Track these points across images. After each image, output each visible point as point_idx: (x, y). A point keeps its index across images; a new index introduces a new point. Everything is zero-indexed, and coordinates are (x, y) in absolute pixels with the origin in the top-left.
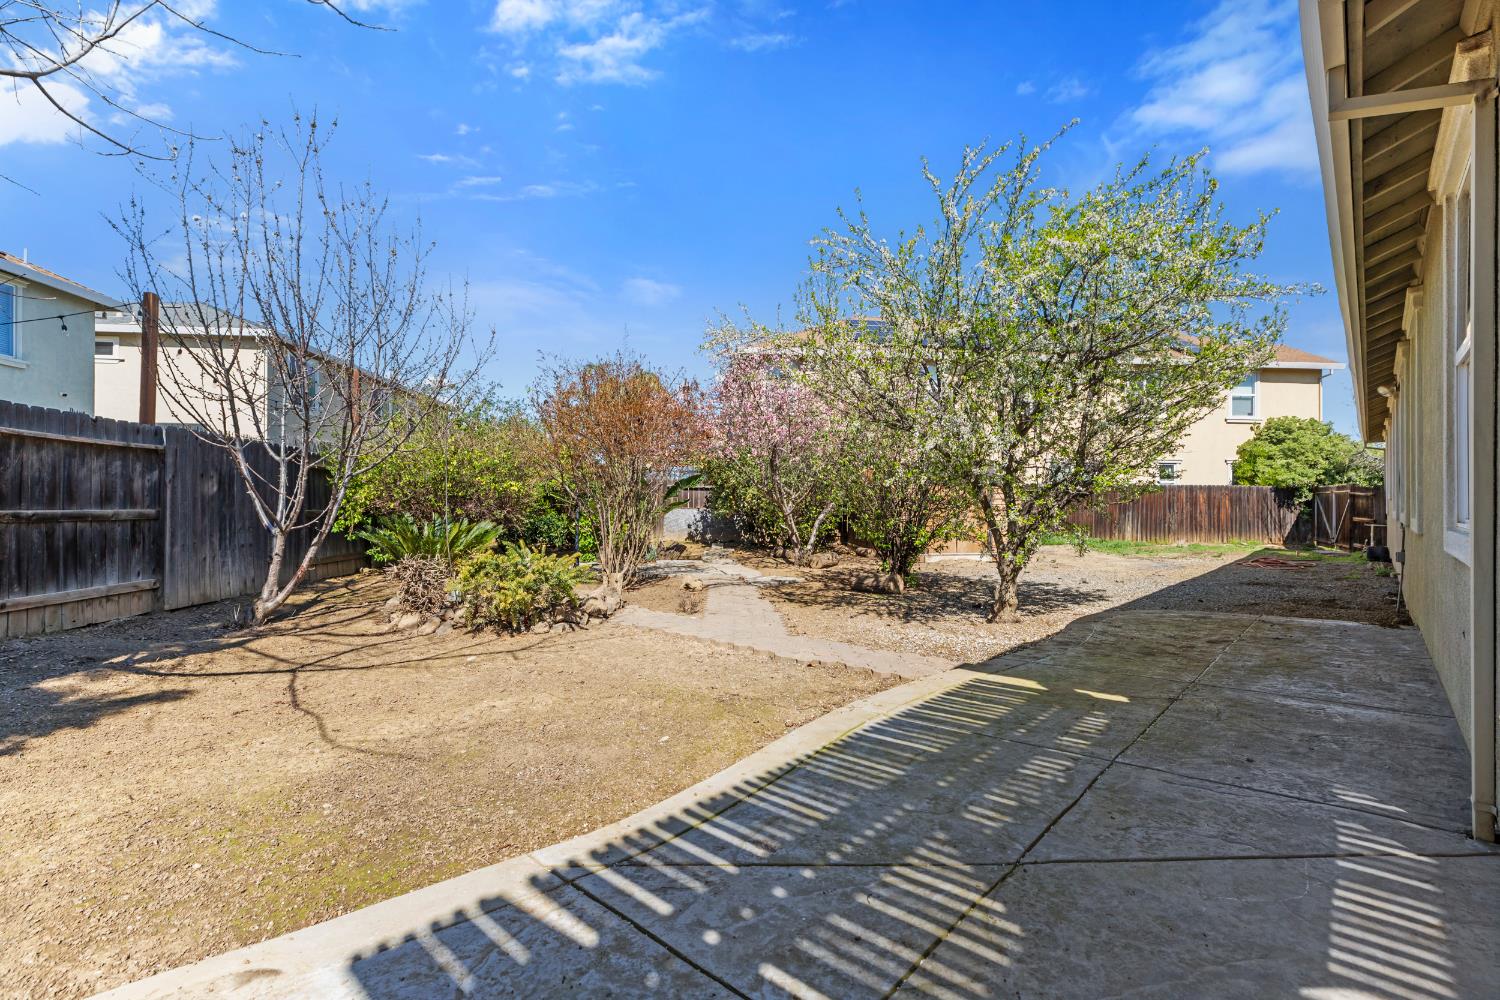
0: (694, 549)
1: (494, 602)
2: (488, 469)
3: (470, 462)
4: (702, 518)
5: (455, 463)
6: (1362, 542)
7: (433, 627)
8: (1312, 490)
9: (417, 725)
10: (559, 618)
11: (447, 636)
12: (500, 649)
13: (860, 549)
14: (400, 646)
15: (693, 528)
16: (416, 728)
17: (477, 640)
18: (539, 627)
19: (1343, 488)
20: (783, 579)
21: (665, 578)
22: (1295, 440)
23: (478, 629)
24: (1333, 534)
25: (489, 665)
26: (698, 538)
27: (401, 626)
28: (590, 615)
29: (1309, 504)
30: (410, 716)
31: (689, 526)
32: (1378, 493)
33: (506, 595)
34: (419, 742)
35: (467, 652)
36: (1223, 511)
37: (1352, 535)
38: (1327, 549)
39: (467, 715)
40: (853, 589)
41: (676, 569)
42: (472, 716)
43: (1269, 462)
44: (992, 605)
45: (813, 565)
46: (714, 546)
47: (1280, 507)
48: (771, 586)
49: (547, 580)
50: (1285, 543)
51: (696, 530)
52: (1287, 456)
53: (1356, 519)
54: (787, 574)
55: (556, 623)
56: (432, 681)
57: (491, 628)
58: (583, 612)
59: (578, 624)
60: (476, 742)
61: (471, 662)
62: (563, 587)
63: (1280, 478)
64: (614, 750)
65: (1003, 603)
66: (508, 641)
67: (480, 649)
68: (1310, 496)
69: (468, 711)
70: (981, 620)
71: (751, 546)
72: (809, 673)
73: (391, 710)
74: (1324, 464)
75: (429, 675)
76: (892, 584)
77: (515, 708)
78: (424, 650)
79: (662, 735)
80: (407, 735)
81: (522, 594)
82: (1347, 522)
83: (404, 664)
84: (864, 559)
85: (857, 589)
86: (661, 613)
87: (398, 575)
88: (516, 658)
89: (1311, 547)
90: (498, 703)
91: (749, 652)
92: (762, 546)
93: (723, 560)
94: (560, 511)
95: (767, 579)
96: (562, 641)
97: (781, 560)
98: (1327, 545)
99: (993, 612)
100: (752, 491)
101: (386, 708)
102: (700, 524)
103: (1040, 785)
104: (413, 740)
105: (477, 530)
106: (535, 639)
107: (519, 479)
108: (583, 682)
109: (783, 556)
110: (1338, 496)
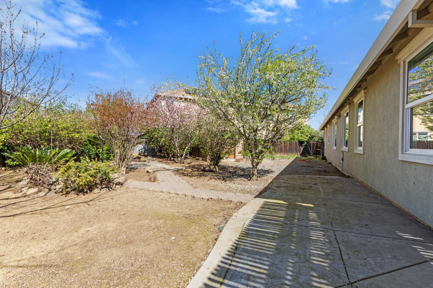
0: (143, 158)
1: (77, 182)
2: (64, 128)
3: (57, 125)
4: (144, 148)
5: (50, 125)
6: (319, 155)
7: (45, 193)
8: (307, 142)
9: (50, 245)
10: (104, 186)
11: (53, 197)
12: (80, 202)
13: (197, 158)
14: (29, 203)
15: (141, 151)
16: (50, 247)
17: (67, 198)
18: (96, 191)
19: (314, 142)
20: (178, 168)
21: (137, 169)
22: (303, 129)
23: (68, 193)
24: (311, 153)
25: (77, 209)
26: (142, 154)
27: (28, 193)
28: (116, 184)
29: (306, 145)
30: (45, 241)
31: (139, 150)
32: (323, 143)
33: (82, 179)
34: (53, 255)
35: (65, 204)
36: (287, 147)
37: (317, 153)
38: (310, 157)
39: (75, 237)
40: (202, 171)
41: (139, 165)
42: (78, 237)
43: (297, 135)
44: (250, 175)
45: (185, 163)
46: (148, 157)
47: (300, 146)
48: (175, 171)
49: (100, 172)
50: (300, 155)
51: (142, 152)
52: (301, 133)
53: (317, 149)
54: (179, 166)
55: (102, 188)
56: (51, 220)
57: (73, 192)
58: (113, 183)
59: (111, 188)
60: (85, 251)
61: (68, 209)
62: (106, 174)
63: (300, 139)
64: (153, 247)
65: (253, 175)
66: (82, 198)
67: (70, 202)
68: (306, 143)
69: (76, 234)
70: (246, 180)
71: (161, 157)
72: (209, 203)
73: (33, 238)
74: (309, 135)
75: (49, 217)
76: (215, 169)
77: (99, 230)
78: (42, 204)
79: (171, 236)
80: (45, 252)
81: (89, 178)
82: (315, 150)
83: (33, 212)
84: (199, 161)
85: (203, 171)
86: (142, 182)
87: (27, 172)
88: (89, 205)
89: (306, 157)
90: (90, 229)
91: (183, 196)
92: (164, 157)
93: (154, 162)
94: (93, 145)
95: (173, 168)
96: (107, 196)
97: (173, 161)
98: (310, 156)
99: (250, 177)
100: (163, 139)
101: (30, 237)
102: (143, 150)
103: (323, 244)
104: (50, 255)
105: (63, 152)
106: (95, 196)
107: (78, 133)
108: (124, 214)
109: (173, 160)
110: (313, 144)
